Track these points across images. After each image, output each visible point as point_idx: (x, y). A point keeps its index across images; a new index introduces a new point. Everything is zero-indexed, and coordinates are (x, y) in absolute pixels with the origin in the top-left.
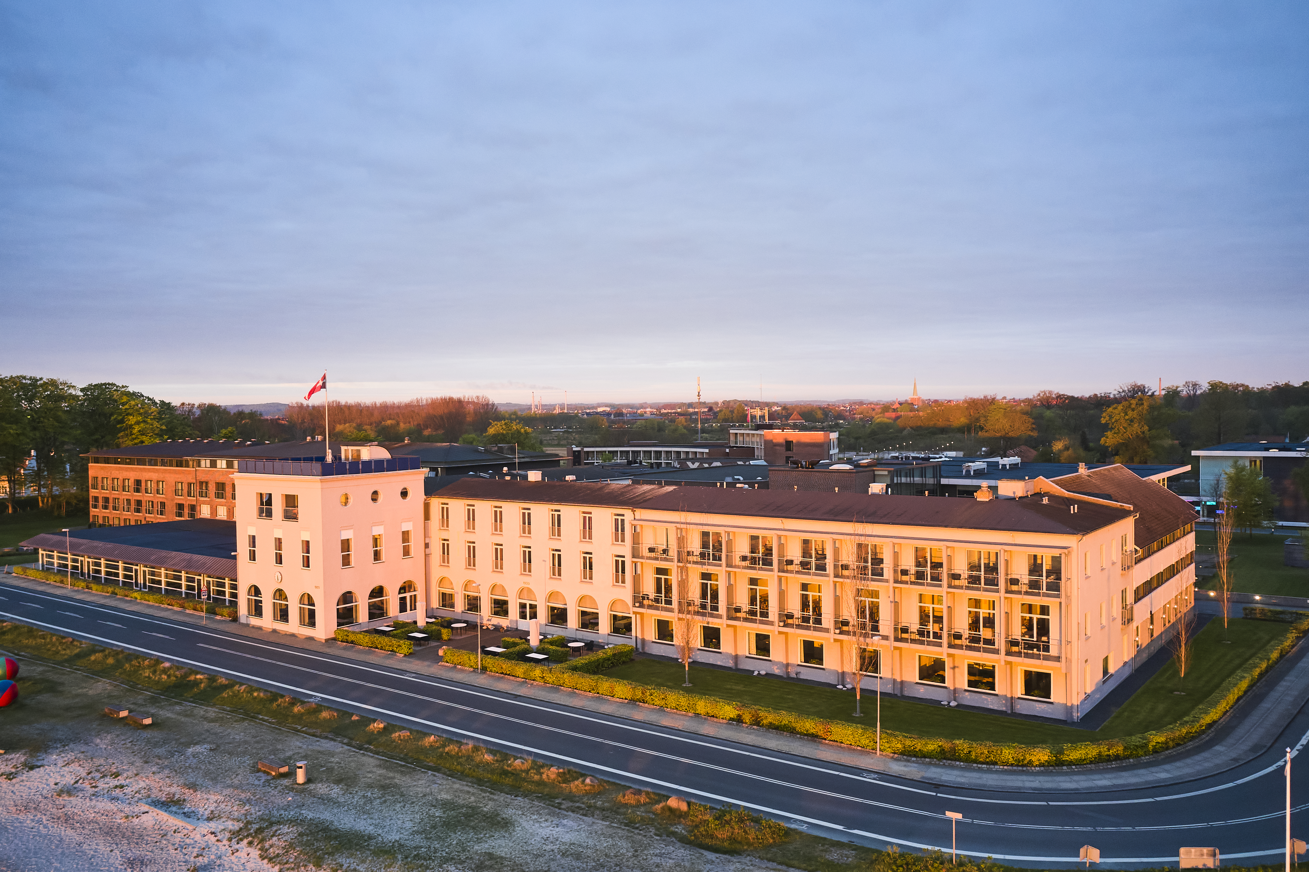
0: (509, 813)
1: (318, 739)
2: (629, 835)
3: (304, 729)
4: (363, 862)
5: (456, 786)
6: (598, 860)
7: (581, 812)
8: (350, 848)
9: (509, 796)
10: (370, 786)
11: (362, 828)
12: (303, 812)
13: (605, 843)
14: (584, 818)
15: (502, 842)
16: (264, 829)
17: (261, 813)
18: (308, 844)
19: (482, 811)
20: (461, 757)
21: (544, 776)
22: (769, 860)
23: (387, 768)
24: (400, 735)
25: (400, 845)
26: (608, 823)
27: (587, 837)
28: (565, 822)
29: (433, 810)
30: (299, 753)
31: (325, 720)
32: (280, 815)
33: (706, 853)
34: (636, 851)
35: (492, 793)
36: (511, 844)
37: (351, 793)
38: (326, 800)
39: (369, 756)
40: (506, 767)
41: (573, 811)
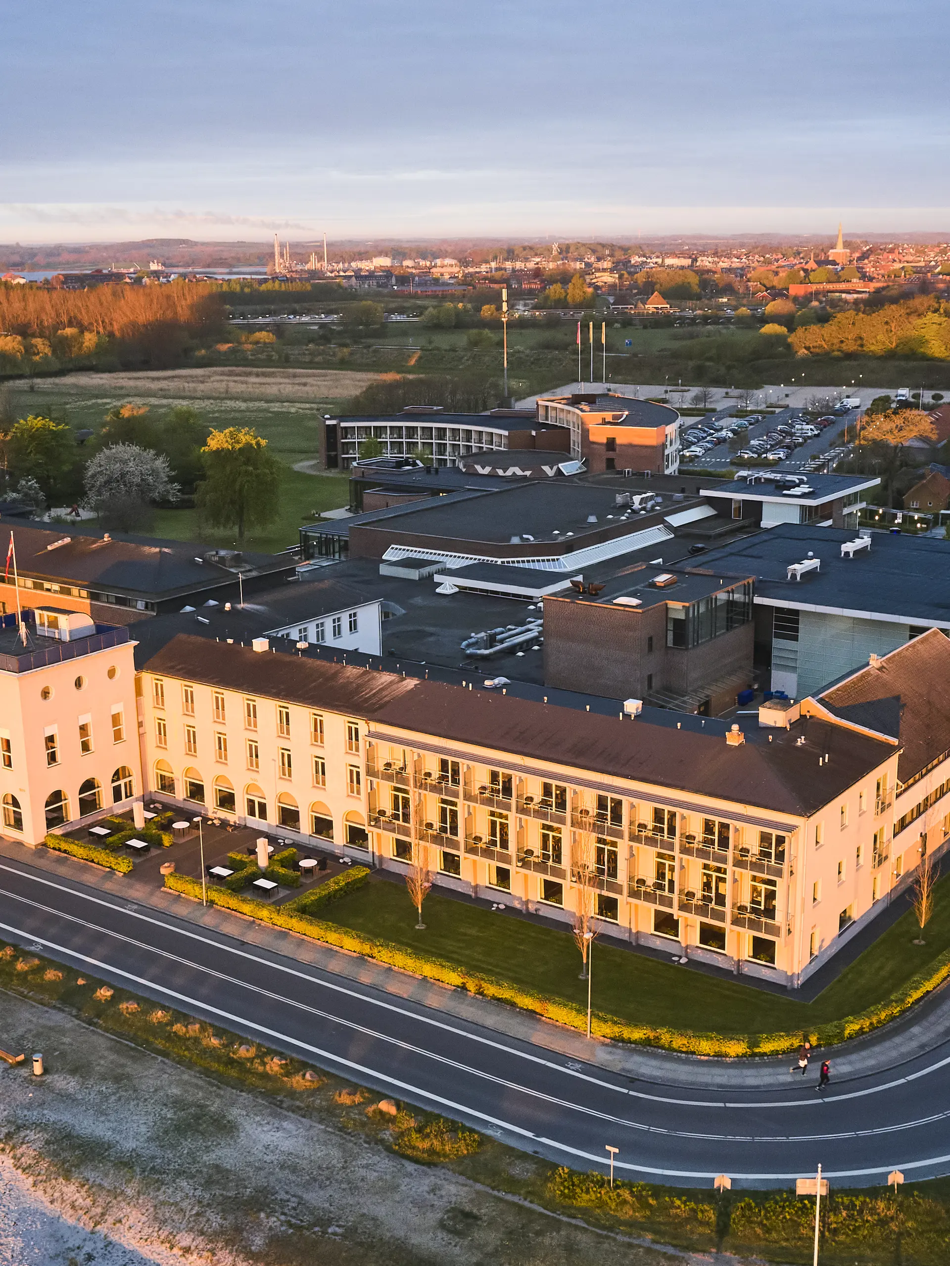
0: (235, 1113)
1: (46, 1009)
2: (342, 1142)
3: (31, 994)
4: (106, 1175)
5: (185, 1077)
6: (312, 1173)
7: (300, 1112)
8: (93, 1160)
9: (234, 1091)
10: (103, 1078)
11: (102, 1133)
12: (45, 1112)
13: (320, 1152)
14: (303, 1120)
15: (227, 1151)
16: (13, 1134)
17: (6, 1113)
18: (56, 1154)
19: (210, 1111)
20: (189, 1039)
21: (268, 1067)
22: (461, 1174)
23: (118, 1052)
24: (127, 1008)
25: (138, 1155)
26: (323, 1127)
27: (304, 1145)
28: (285, 1124)
29: (165, 1110)
30: (30, 1030)
31: (52, 982)
32: (25, 1116)
33: (406, 1163)
34: (346, 1162)
35: (219, 1088)
36: (236, 1155)
37: (86, 1088)
38: (65, 1097)
39: (98, 1034)
40: (231, 1055)
41: (293, 1112)
